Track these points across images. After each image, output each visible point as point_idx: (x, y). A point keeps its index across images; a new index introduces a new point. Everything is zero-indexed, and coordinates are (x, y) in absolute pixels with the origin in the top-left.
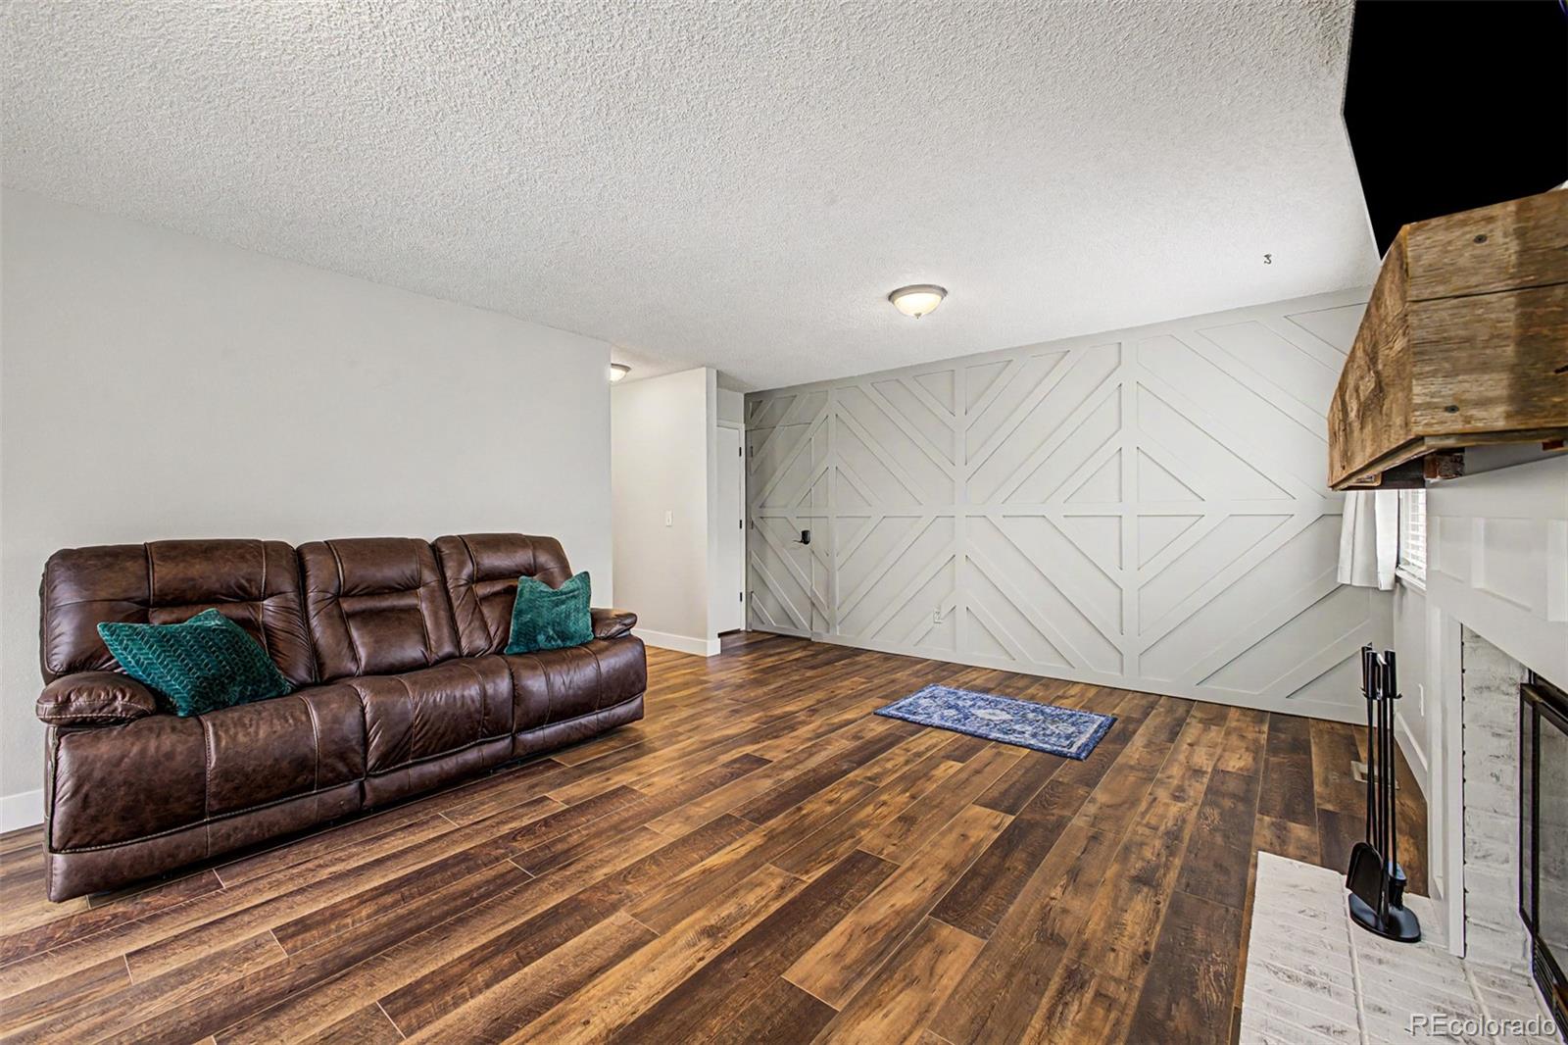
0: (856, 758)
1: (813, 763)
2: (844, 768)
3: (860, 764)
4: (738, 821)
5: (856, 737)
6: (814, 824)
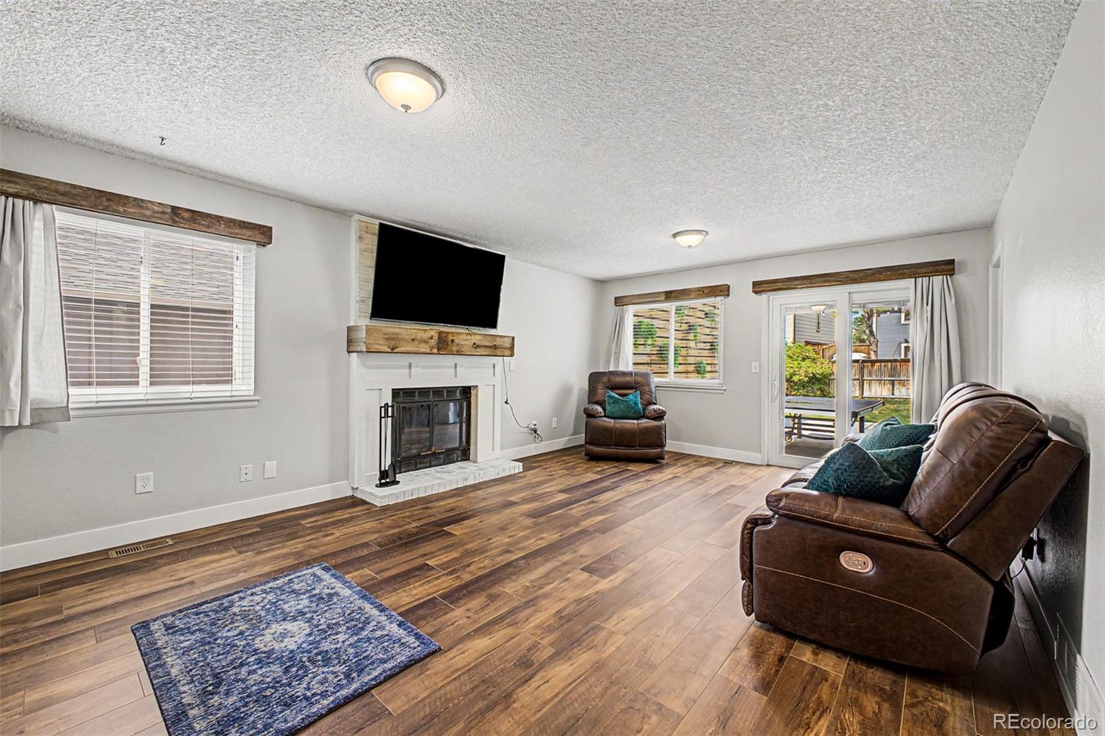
0: (510, 570)
1: (548, 566)
2: (523, 561)
3: (509, 565)
4: (595, 531)
5: (493, 598)
6: (554, 529)
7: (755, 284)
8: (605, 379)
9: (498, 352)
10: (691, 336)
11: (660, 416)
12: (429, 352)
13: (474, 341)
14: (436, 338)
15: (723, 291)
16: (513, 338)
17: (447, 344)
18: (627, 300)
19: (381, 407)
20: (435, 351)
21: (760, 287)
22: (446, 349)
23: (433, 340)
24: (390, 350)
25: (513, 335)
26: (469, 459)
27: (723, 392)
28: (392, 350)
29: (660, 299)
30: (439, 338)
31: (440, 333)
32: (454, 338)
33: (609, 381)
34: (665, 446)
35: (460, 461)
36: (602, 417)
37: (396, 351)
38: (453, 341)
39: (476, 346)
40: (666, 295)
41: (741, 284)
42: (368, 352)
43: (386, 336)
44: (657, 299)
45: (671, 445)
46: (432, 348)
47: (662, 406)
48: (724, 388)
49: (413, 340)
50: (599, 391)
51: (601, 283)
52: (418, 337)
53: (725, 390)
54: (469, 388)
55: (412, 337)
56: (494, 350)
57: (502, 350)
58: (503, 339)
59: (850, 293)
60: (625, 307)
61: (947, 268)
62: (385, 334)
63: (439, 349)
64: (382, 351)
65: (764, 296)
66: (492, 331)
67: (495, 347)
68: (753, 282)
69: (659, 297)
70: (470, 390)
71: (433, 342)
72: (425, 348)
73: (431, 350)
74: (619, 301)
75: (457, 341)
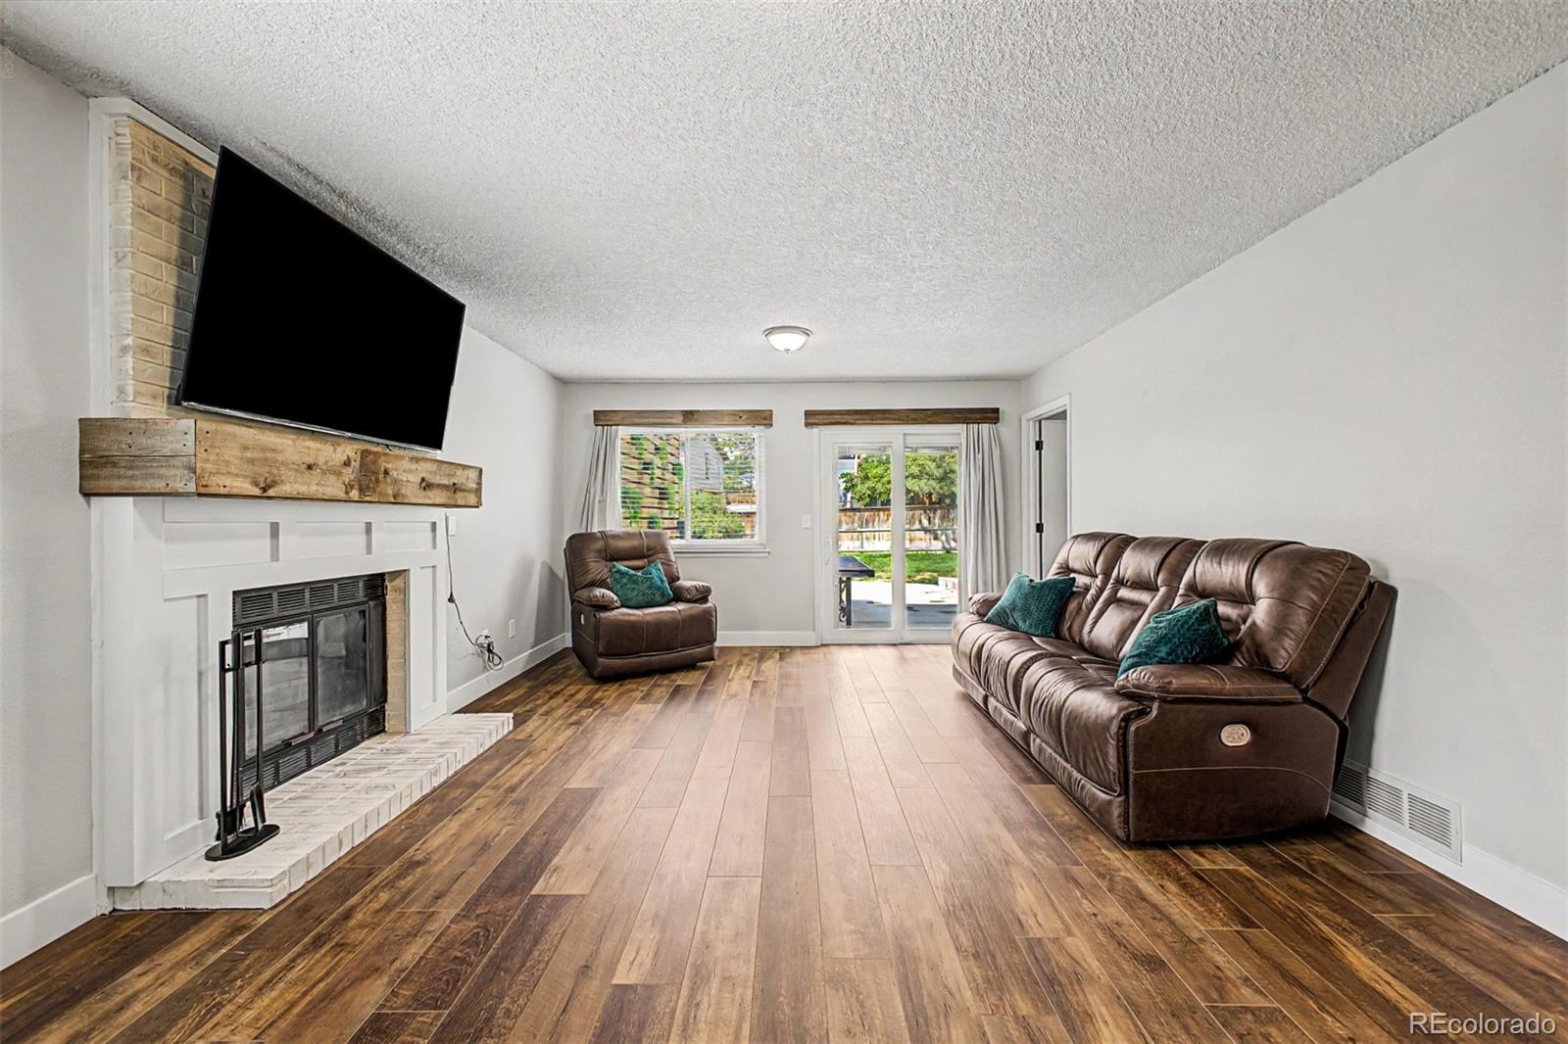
7: (808, 414)
8: (599, 545)
9: (460, 498)
10: (646, 479)
11: (703, 595)
12: (343, 496)
13: (422, 475)
14: (356, 464)
15: (763, 418)
16: (481, 471)
17: (377, 481)
18: (617, 418)
19: (223, 644)
20: (355, 494)
21: (814, 418)
22: (375, 491)
23: (350, 470)
24: (257, 492)
25: (480, 466)
26: (383, 731)
27: (766, 555)
28: (264, 490)
29: (674, 421)
30: (361, 465)
31: (365, 453)
32: (389, 466)
33: (606, 545)
34: (715, 640)
35: (368, 738)
36: (618, 608)
37: (271, 492)
38: (386, 472)
39: (426, 485)
40: (684, 415)
41: (789, 413)
42: (200, 495)
43: (249, 455)
44: (669, 421)
45: (724, 638)
46: (349, 487)
47: (700, 581)
48: (768, 550)
49: (310, 467)
50: (592, 564)
51: (564, 385)
52: (321, 461)
53: (769, 553)
54: (382, 576)
55: (311, 461)
56: (450, 494)
57: (465, 494)
58: (466, 472)
59: (905, 434)
60: (613, 427)
61: (991, 416)
62: (245, 448)
63: (361, 490)
64: (235, 491)
65: (816, 430)
66: (438, 454)
67: (455, 488)
68: (806, 411)
69: (671, 418)
70: (384, 581)
71: (349, 474)
72: (335, 488)
73: (347, 493)
74: (601, 418)
75: (394, 474)
